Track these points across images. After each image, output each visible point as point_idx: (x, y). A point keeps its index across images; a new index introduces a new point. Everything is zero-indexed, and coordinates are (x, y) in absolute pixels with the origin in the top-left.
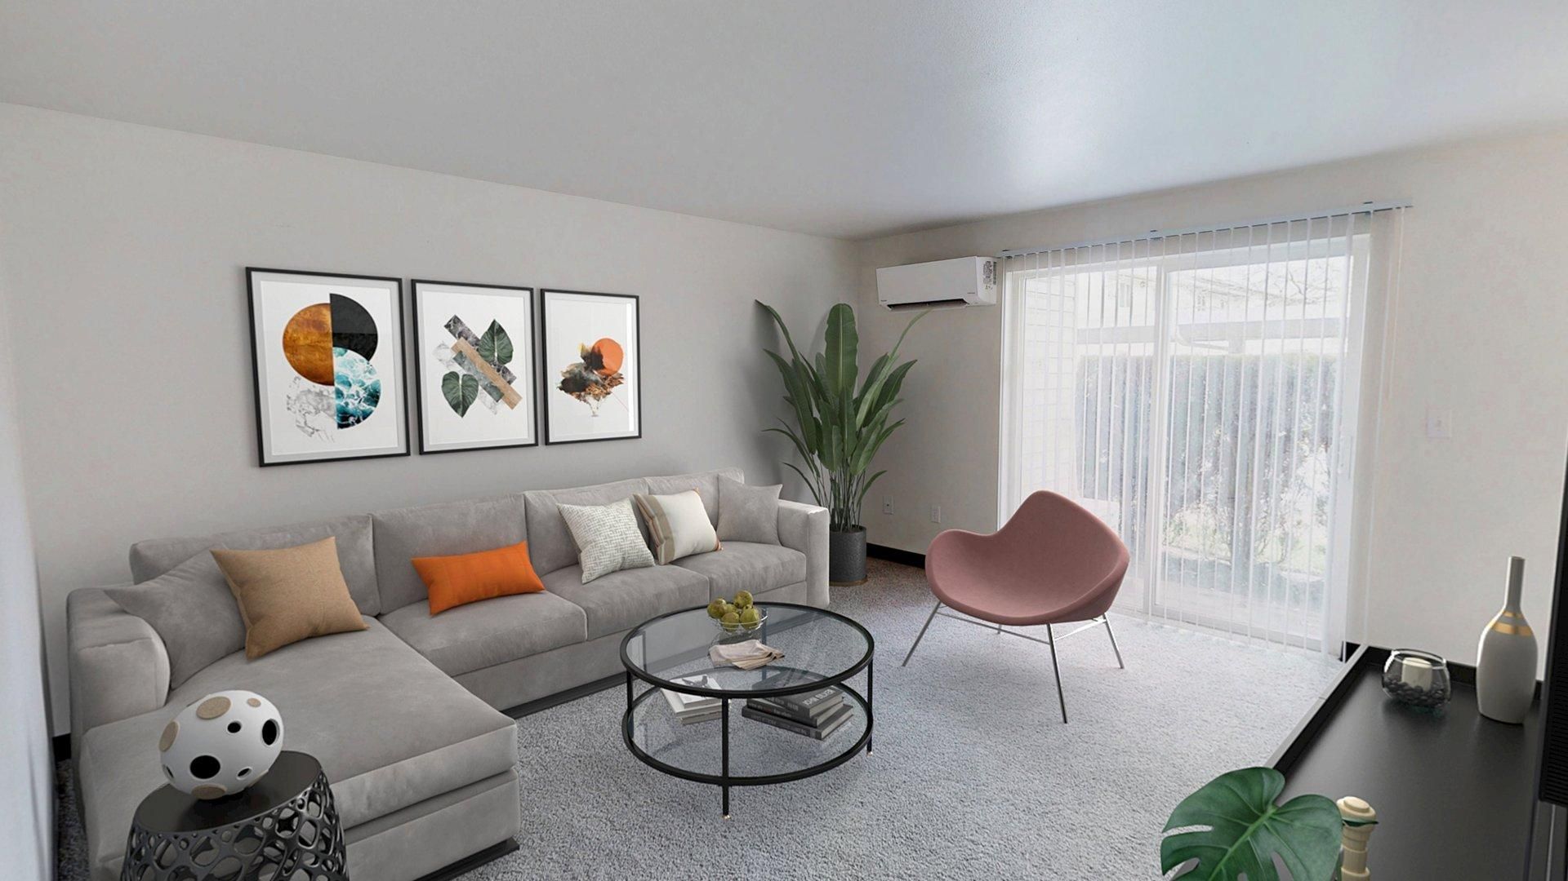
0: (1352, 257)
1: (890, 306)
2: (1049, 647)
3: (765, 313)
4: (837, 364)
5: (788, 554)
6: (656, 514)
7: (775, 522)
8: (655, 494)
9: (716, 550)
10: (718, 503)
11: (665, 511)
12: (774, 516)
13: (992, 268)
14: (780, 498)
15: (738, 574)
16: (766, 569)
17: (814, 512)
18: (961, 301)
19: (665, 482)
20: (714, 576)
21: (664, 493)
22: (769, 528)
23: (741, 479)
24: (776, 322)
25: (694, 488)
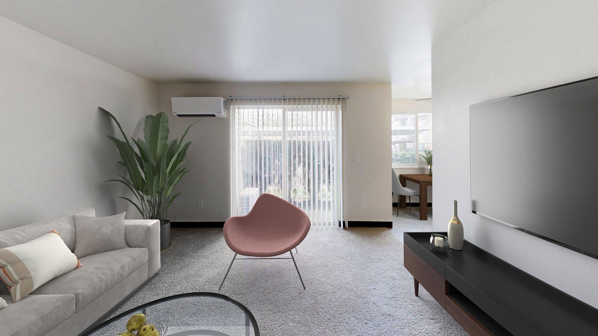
0: (333, 112)
1: (178, 115)
2: (292, 260)
3: (105, 115)
4: (156, 143)
5: (135, 252)
6: (9, 263)
7: (124, 235)
8: (7, 246)
9: (77, 267)
10: (76, 234)
11: (21, 258)
12: (123, 232)
13: (225, 103)
14: (125, 219)
15: (101, 280)
16: (122, 268)
17: (152, 224)
18: (214, 115)
19: (17, 232)
20: (79, 291)
21: (19, 242)
22: (120, 240)
23: (92, 214)
24: (113, 119)
25: (52, 230)
